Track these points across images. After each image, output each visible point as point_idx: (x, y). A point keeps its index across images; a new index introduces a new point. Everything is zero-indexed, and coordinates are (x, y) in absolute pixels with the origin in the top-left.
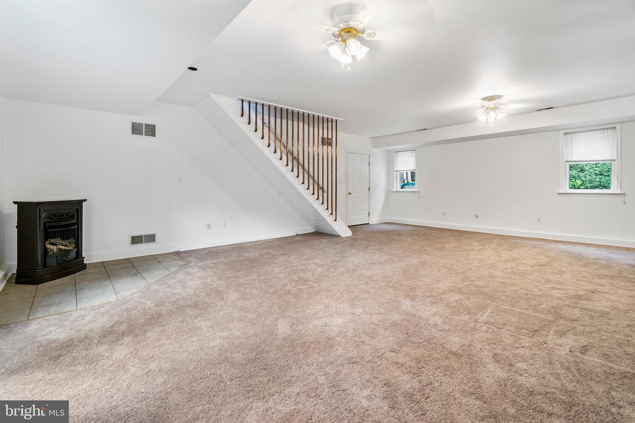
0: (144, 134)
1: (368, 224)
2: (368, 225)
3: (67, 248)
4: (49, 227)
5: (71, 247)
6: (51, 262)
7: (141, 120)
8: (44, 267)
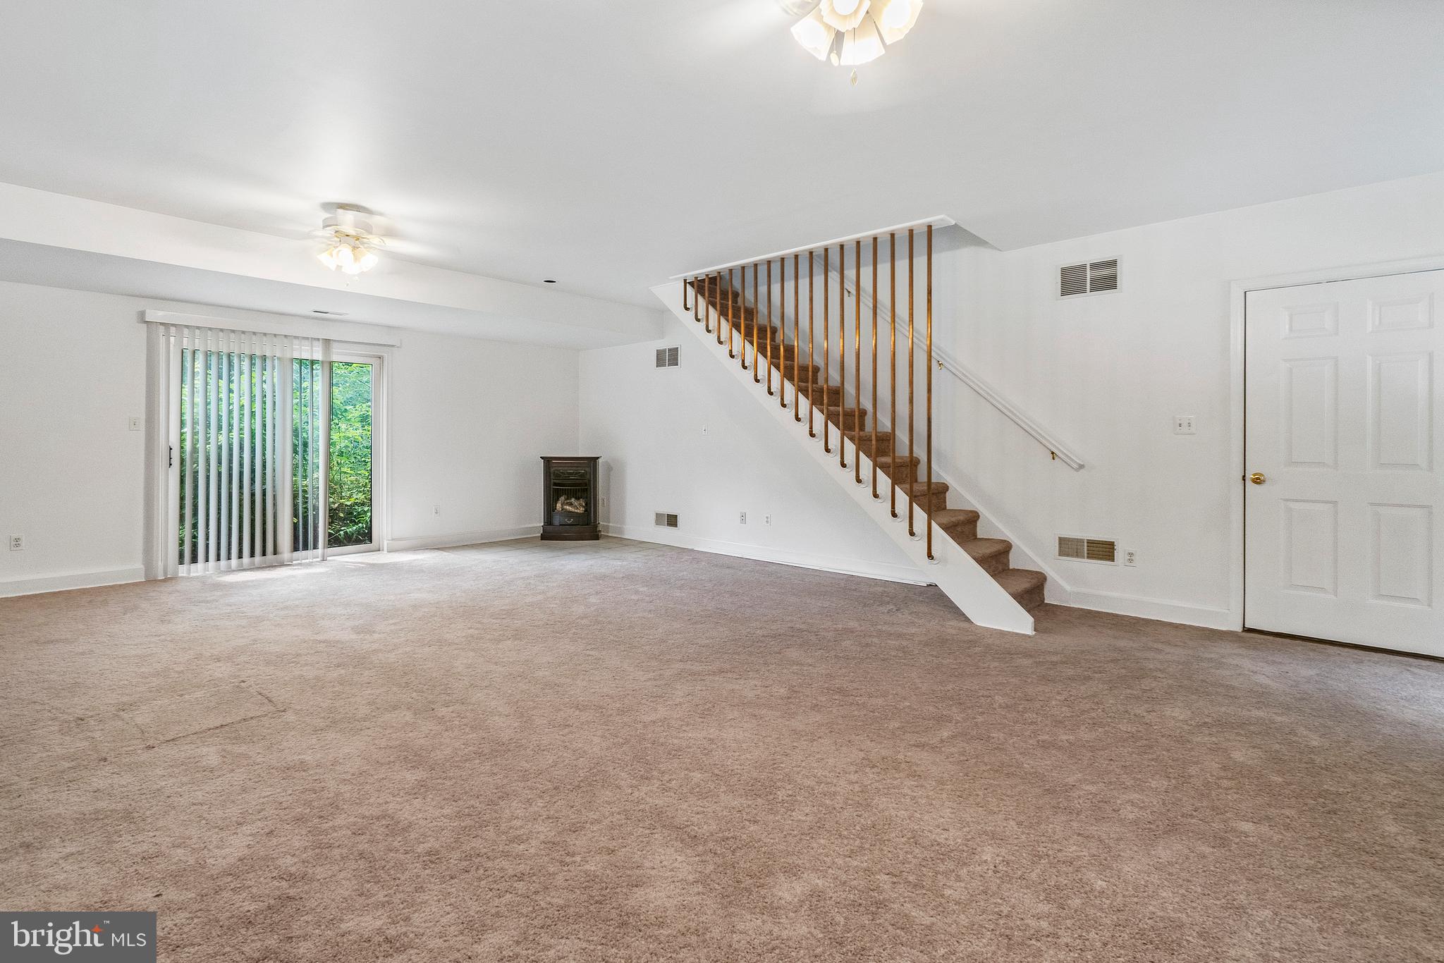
0: (667, 365)
3: (576, 511)
4: (555, 484)
5: (581, 510)
6: (557, 520)
7: (665, 344)
8: (550, 524)
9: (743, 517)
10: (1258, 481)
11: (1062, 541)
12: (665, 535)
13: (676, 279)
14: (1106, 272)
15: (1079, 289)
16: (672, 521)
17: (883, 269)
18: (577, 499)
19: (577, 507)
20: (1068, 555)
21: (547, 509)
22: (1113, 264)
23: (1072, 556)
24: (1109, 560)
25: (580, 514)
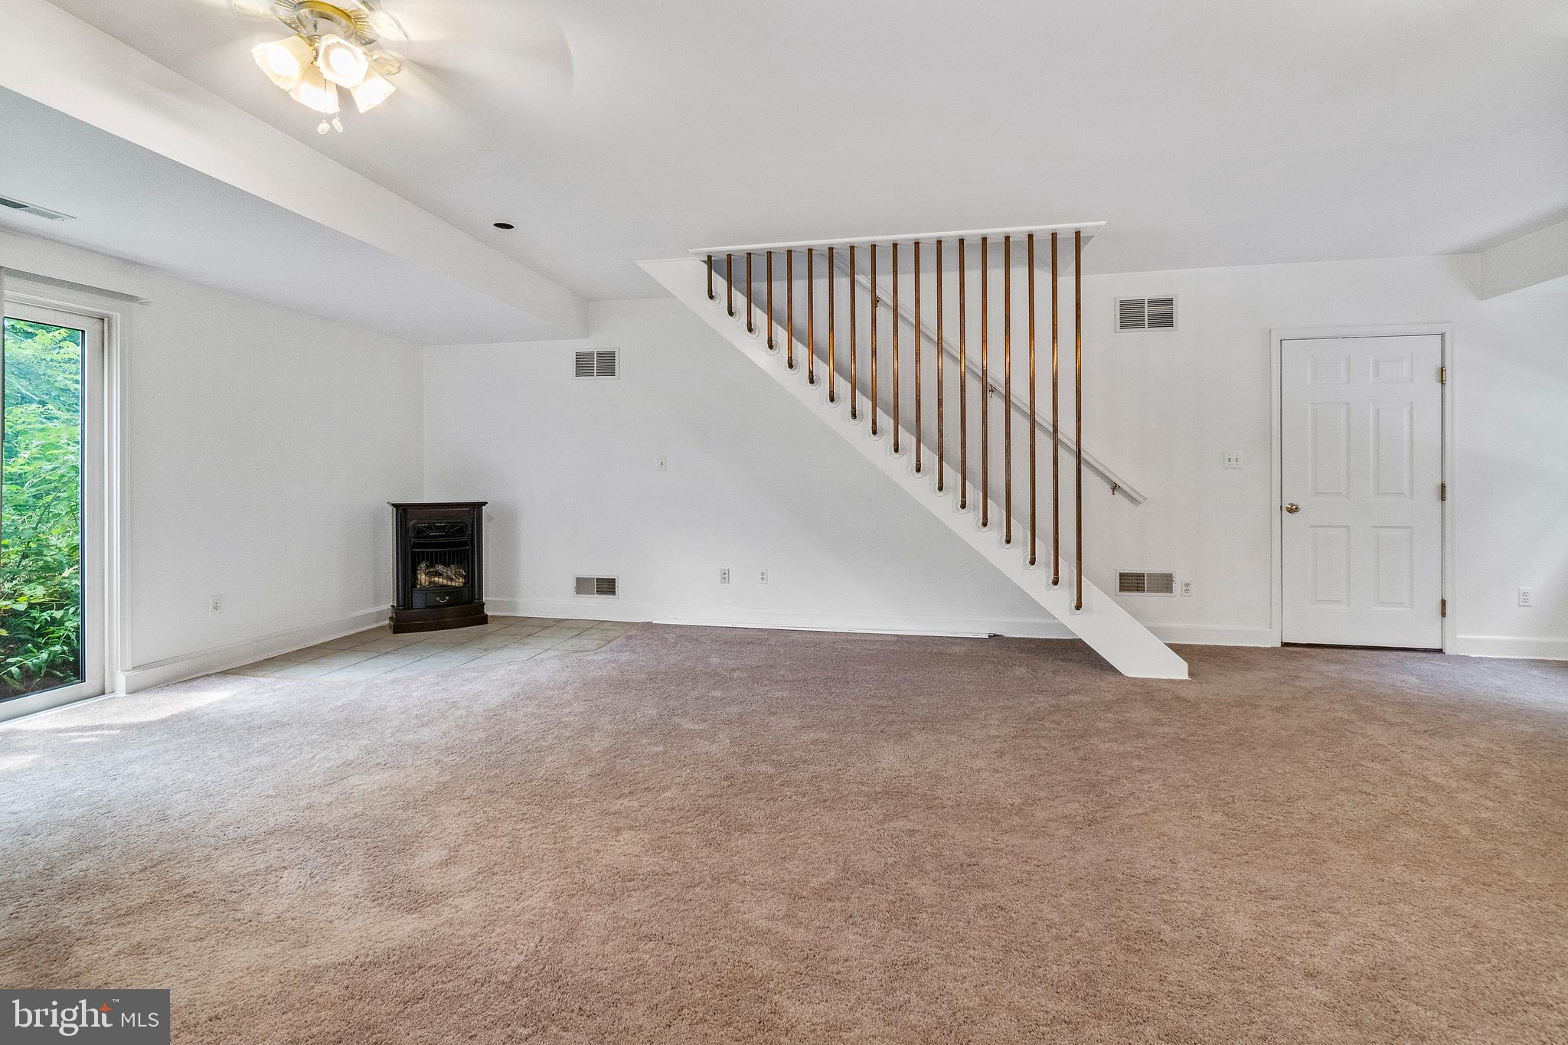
0: (595, 375)
1: (1440, 651)
2: (1437, 655)
3: (449, 583)
4: (417, 546)
5: (459, 582)
6: (418, 601)
7: (592, 345)
8: (409, 608)
9: (725, 576)
10: (1293, 510)
11: (1123, 576)
12: (595, 607)
13: (696, 254)
14: (1163, 309)
15: (1139, 325)
16: (607, 586)
17: (928, 279)
18: (447, 564)
19: (450, 577)
20: (1129, 590)
21: (404, 585)
22: (1169, 302)
23: (1133, 591)
24: (1167, 592)
25: (458, 588)
